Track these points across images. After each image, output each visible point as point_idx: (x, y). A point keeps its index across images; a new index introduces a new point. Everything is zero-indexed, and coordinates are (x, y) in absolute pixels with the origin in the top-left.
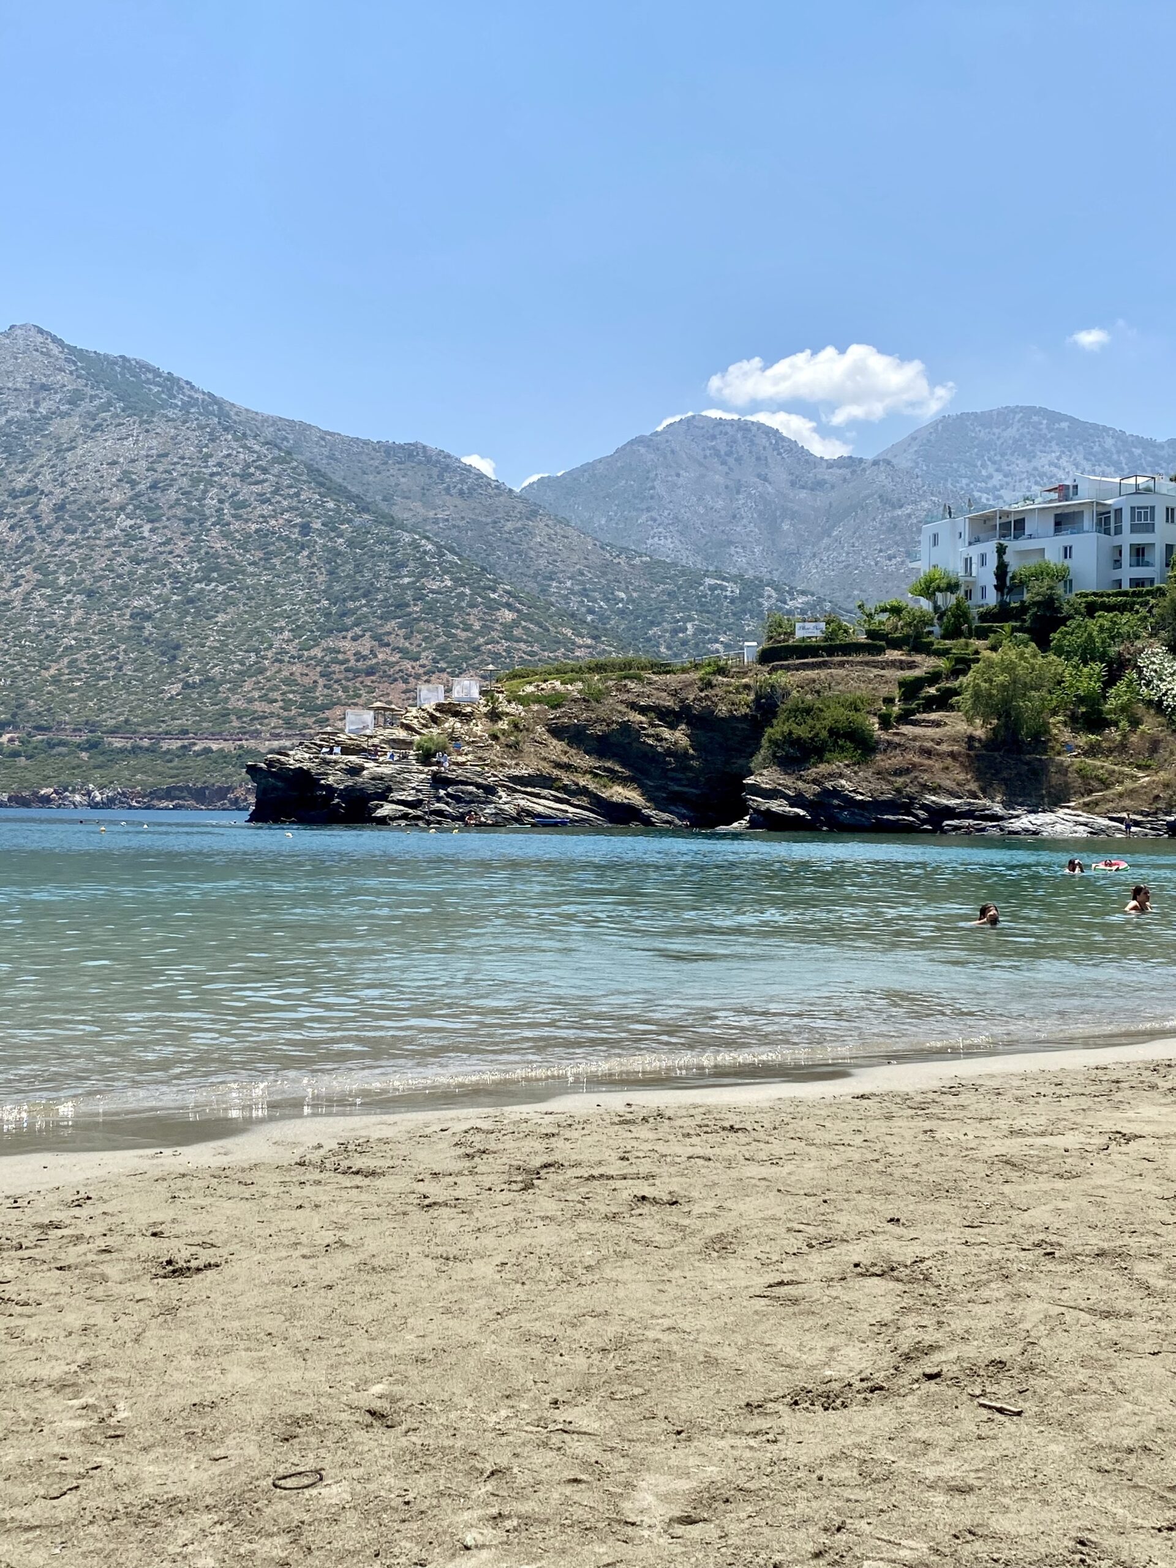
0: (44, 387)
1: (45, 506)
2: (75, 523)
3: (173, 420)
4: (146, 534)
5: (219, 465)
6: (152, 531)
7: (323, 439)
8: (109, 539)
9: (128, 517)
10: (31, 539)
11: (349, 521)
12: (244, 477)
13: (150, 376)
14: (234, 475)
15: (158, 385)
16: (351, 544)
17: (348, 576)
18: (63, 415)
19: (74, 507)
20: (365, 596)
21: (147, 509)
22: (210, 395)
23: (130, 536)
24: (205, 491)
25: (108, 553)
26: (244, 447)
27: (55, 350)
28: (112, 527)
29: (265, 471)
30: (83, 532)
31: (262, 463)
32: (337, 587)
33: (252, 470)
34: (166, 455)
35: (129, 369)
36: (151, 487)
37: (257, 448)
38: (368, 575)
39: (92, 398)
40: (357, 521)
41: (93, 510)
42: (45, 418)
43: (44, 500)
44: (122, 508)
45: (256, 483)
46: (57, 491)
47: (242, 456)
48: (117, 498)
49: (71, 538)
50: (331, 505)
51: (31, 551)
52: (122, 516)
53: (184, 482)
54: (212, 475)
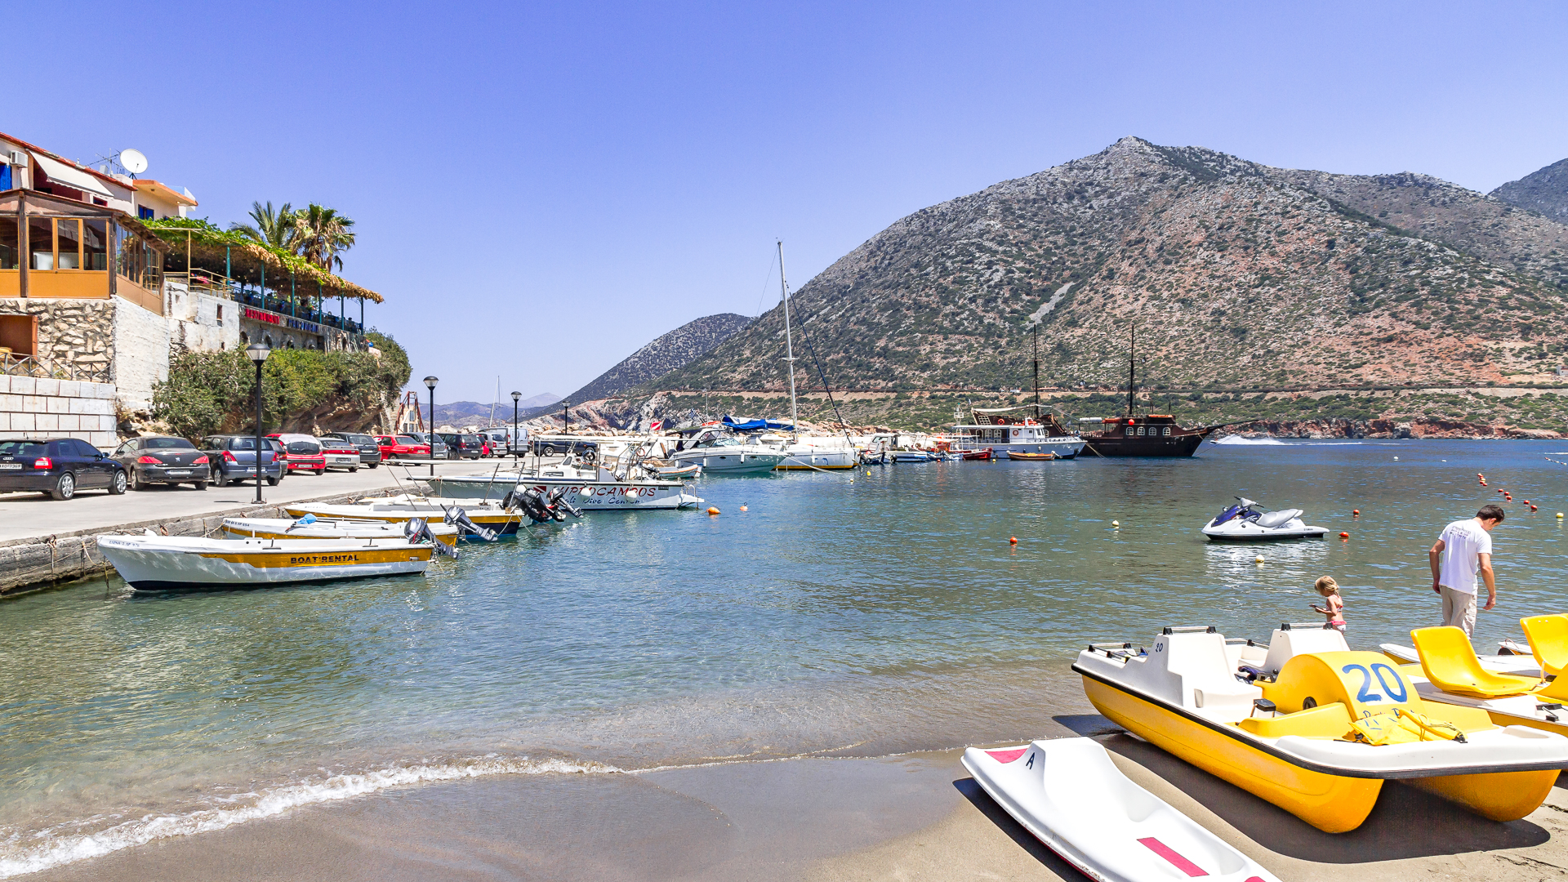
0: (1143, 174)
1: (1151, 249)
2: (1170, 258)
3: (1231, 183)
4: (1218, 260)
5: (1266, 208)
6: (1222, 257)
7: (1332, 180)
8: (1193, 266)
9: (1205, 249)
10: (1143, 271)
11: (1365, 235)
12: (1284, 214)
13: (1208, 156)
14: (1276, 214)
15: (1213, 161)
16: (1367, 250)
17: (1366, 274)
18: (1156, 190)
19: (1170, 248)
20: (1382, 285)
21: (1217, 243)
22: (1248, 162)
23: (1208, 263)
24: (1256, 228)
25: (1194, 274)
26: (1283, 194)
27: (1148, 149)
28: (1195, 257)
29: (1299, 208)
30: (1176, 263)
31: (1297, 203)
32: (1358, 282)
33: (1289, 209)
34: (1228, 207)
35: (1194, 154)
36: (1219, 229)
37: (1292, 193)
38: (1383, 272)
39: (1174, 177)
40: (1371, 234)
41: (1181, 248)
42: (1145, 193)
43: (1150, 245)
44: (1201, 245)
45: (1293, 217)
46: (1158, 239)
47: (1281, 200)
48: (1197, 238)
49: (1169, 267)
50: (1350, 225)
51: (1143, 278)
52: (1201, 249)
53: (1243, 224)
54: (1262, 215)
